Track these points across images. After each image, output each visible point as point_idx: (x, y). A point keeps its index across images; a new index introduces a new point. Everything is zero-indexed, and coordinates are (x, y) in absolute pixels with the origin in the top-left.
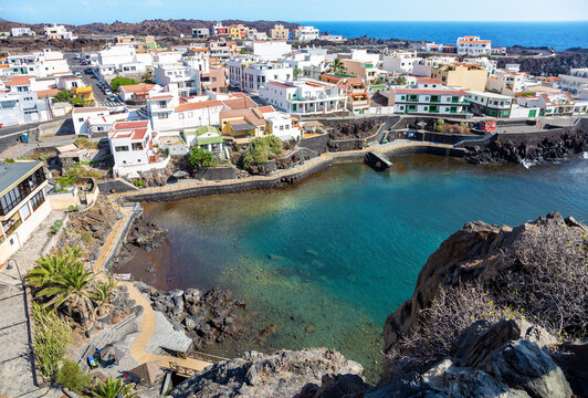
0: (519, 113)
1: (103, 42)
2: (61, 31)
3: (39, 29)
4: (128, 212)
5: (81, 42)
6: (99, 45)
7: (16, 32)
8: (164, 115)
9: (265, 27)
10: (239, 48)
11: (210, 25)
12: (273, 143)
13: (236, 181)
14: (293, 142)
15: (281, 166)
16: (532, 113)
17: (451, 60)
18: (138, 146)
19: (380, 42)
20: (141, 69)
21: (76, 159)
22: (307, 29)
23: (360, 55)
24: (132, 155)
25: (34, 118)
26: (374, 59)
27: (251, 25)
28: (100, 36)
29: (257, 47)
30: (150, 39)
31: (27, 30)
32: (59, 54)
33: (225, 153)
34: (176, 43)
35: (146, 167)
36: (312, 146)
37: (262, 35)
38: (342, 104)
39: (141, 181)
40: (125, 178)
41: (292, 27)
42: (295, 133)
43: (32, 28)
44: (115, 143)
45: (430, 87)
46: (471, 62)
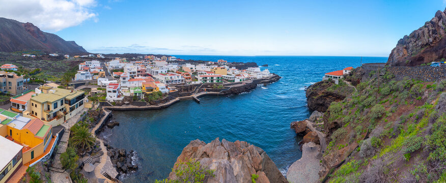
0: (237, 81)
1: (111, 59)
2: (101, 56)
3: (96, 55)
4: (107, 113)
5: (105, 59)
6: (110, 60)
7: (90, 55)
8: (124, 82)
9: (160, 56)
10: (151, 62)
11: (143, 55)
12: (160, 94)
13: (146, 107)
14: (166, 94)
15: (161, 102)
16: (241, 80)
17: (216, 66)
18: (115, 92)
19: (196, 61)
20: (120, 67)
21: (96, 93)
22: (173, 57)
23: (189, 66)
24: (112, 94)
25: (88, 79)
26: (193, 66)
27: (156, 56)
28: (111, 58)
29: (156, 62)
30: (125, 59)
31: (93, 55)
32: (98, 62)
33: (143, 97)
34: (132, 60)
35: (116, 99)
36: (172, 95)
37: (159, 59)
38: (182, 80)
39: (115, 103)
40: (109, 101)
41: (168, 56)
42: (167, 91)
43: (94, 54)
44: (108, 89)
45: (210, 75)
46: (222, 67)
